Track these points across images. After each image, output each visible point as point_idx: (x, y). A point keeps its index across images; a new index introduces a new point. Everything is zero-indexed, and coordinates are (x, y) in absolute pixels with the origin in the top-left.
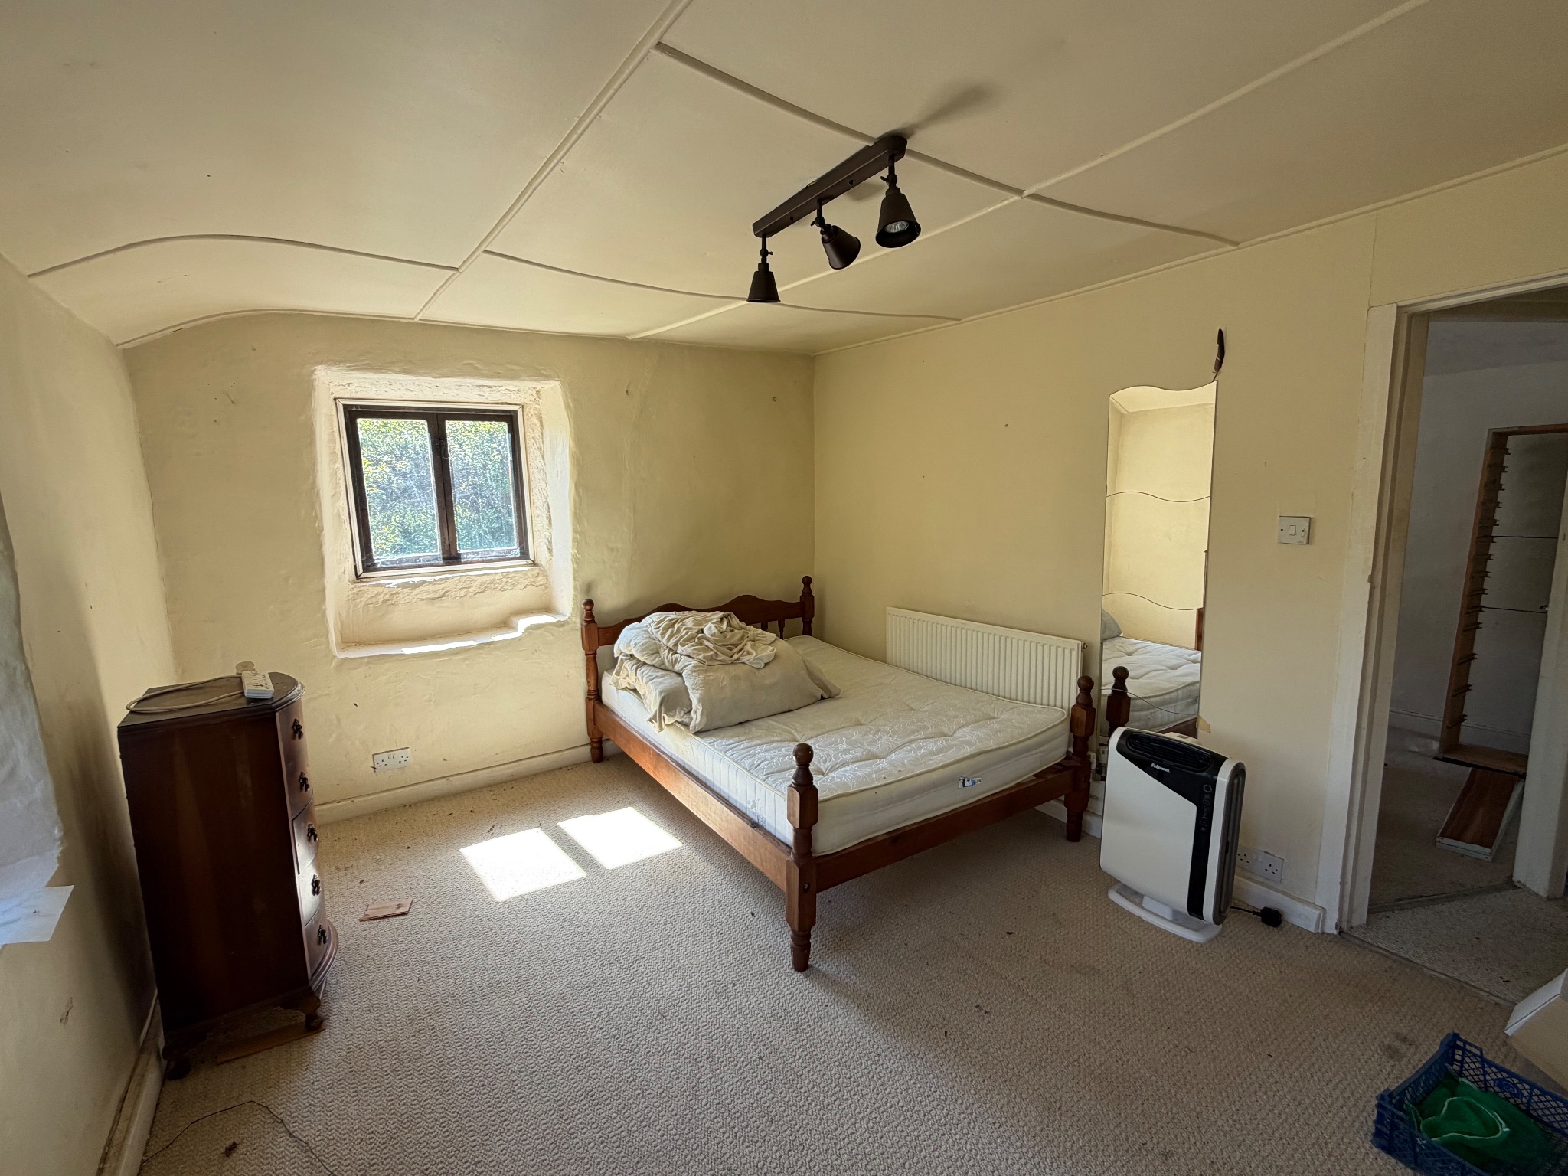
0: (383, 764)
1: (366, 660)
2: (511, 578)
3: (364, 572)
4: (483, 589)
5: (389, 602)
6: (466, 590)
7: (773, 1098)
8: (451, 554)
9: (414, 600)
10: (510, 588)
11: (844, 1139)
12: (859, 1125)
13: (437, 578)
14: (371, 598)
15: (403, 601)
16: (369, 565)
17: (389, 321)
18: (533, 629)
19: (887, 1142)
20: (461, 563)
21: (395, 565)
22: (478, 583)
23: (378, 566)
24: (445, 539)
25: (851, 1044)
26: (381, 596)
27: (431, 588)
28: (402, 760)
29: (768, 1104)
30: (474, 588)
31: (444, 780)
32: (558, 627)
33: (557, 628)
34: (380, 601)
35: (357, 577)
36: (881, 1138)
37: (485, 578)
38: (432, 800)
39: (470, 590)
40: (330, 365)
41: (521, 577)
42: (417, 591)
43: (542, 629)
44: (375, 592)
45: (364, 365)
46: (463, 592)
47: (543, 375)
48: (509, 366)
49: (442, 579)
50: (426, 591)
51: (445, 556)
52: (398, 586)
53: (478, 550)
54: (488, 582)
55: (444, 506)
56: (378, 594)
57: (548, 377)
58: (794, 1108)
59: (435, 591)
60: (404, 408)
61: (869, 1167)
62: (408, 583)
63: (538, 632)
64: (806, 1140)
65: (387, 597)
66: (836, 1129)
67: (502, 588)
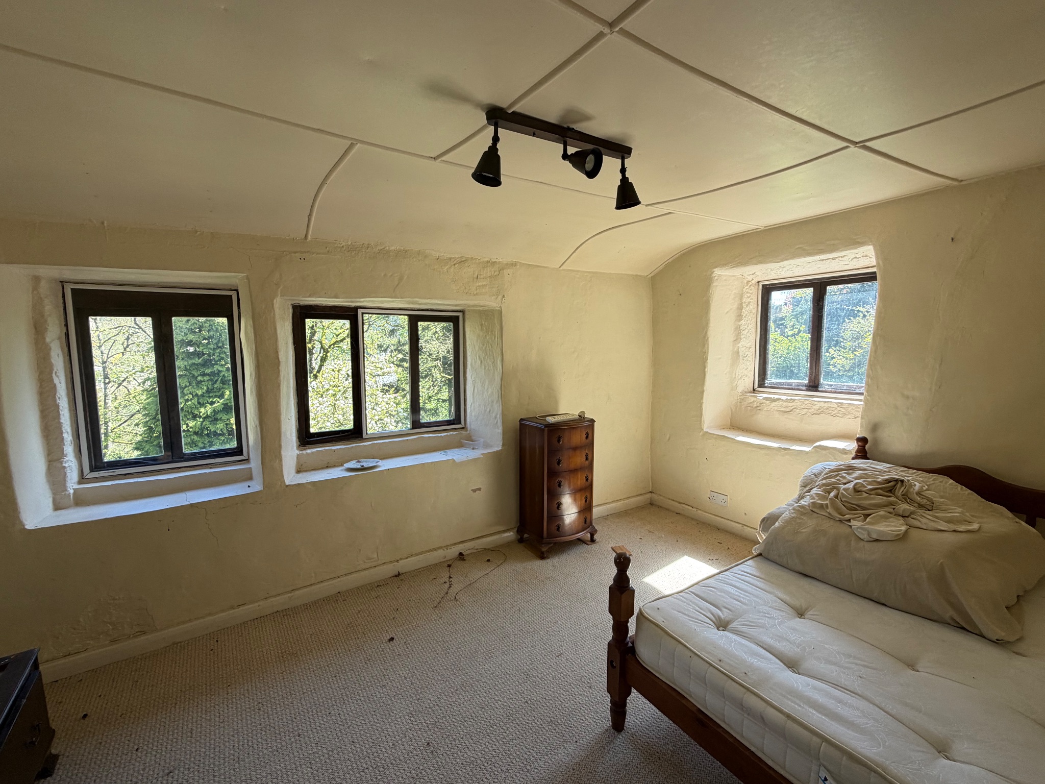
0: (714, 498)
1: (715, 436)
2: (844, 408)
3: (758, 387)
4: (819, 412)
5: (758, 408)
6: (807, 410)
7: (497, 708)
8: (815, 383)
9: (772, 410)
10: (841, 416)
11: (465, 743)
12: (473, 752)
13: (789, 398)
14: (750, 403)
15: (765, 409)
16: (762, 384)
17: (751, 233)
18: (820, 449)
19: (459, 767)
20: (819, 391)
21: (775, 386)
22: (817, 407)
23: (766, 385)
24: (812, 372)
25: (539, 754)
26: (755, 403)
27: (785, 404)
28: (723, 501)
29: (493, 705)
30: (812, 410)
31: (741, 526)
32: (842, 453)
33: (840, 454)
34: (755, 406)
35: (754, 390)
36: (462, 764)
37: (822, 404)
38: (731, 533)
39: (809, 410)
40: (721, 267)
41: (853, 409)
42: (773, 404)
43: (827, 451)
44: (752, 400)
45: (738, 263)
46: (804, 411)
47: (859, 243)
48: (828, 242)
49: (792, 399)
50: (781, 406)
51: (811, 384)
52: (764, 399)
53: (832, 383)
54: (825, 407)
55: (815, 349)
56: (754, 402)
57: (862, 244)
58: (489, 718)
59: (787, 407)
60: (796, 281)
61: (445, 755)
62: (770, 398)
63: (824, 452)
64: (467, 723)
65: (758, 405)
66: (472, 739)
67: (834, 414)
